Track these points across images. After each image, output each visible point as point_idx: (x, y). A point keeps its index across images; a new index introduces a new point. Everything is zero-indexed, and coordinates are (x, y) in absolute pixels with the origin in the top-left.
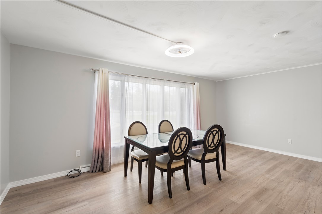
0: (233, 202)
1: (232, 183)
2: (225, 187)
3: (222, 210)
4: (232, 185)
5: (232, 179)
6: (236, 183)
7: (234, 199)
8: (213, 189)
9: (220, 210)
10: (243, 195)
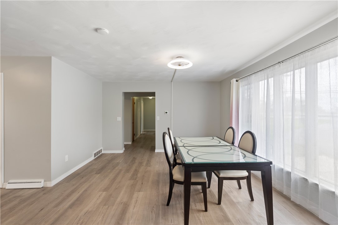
0: (140, 191)
1: (155, 209)
2: (155, 199)
3: (142, 184)
4: (153, 207)
5: (161, 217)
6: (152, 212)
7: (141, 194)
8: (161, 192)
9: (143, 183)
10: (137, 201)
